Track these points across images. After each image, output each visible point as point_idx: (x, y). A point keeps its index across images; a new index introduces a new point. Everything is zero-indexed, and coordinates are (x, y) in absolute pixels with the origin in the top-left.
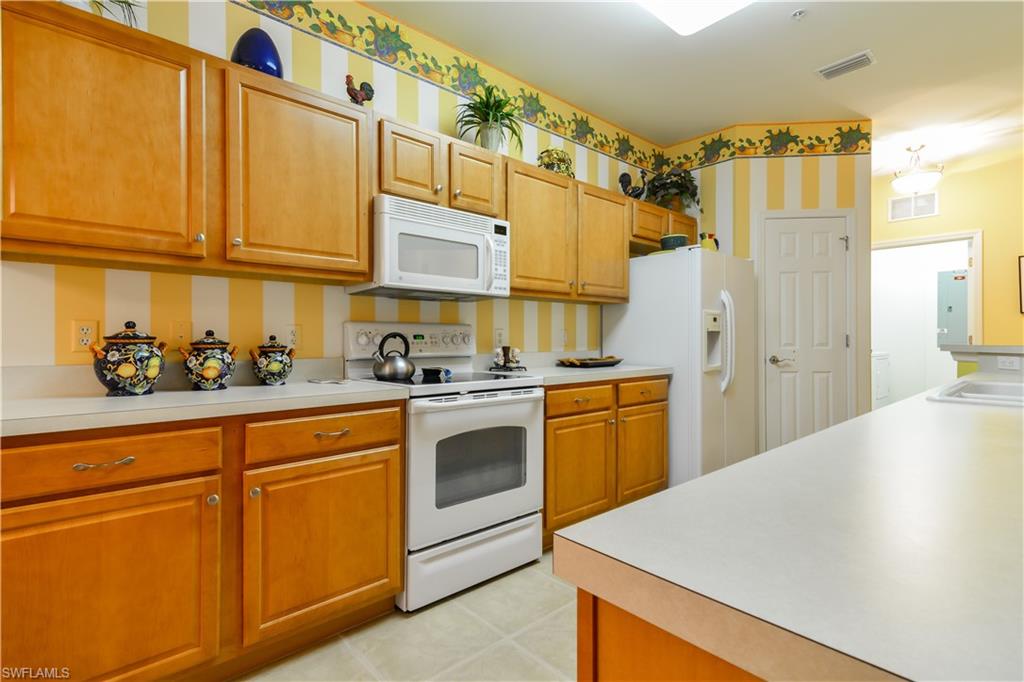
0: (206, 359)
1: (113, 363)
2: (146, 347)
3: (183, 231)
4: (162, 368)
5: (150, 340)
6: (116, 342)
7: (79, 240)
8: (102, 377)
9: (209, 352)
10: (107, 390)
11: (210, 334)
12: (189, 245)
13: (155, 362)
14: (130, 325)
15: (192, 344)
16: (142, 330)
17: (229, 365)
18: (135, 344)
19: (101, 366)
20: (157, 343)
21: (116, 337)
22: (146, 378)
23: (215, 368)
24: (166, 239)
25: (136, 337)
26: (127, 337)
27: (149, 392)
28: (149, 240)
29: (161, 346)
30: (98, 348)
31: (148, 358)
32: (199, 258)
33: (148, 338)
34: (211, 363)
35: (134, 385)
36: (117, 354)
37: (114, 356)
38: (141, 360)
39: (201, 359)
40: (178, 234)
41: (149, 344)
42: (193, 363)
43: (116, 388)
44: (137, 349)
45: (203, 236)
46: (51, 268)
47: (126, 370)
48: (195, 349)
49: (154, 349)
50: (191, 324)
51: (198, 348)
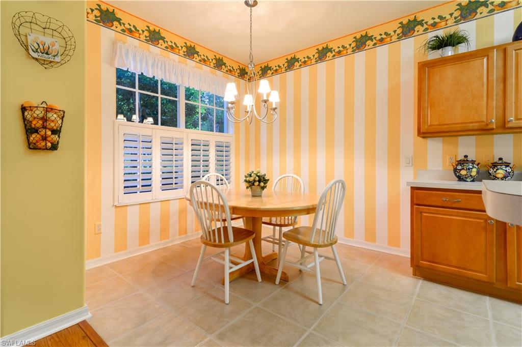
0: (497, 170)
1: (459, 170)
2: (471, 164)
3: (485, 121)
4: (478, 172)
5: (473, 162)
6: (461, 163)
7: (447, 130)
8: (456, 174)
9: (499, 167)
10: (457, 179)
11: (501, 159)
12: (487, 125)
13: (475, 170)
14: (466, 156)
15: (492, 163)
16: (470, 159)
17: (509, 173)
18: (467, 163)
19: (455, 170)
20: (476, 163)
21: (460, 161)
22: (471, 175)
23: (502, 173)
24: (477, 124)
25: (467, 161)
26: (464, 161)
27: (473, 181)
28: (471, 126)
29: (478, 165)
30: (454, 165)
31: (472, 169)
32: (492, 129)
33: (472, 161)
34: (499, 171)
35: (467, 178)
36: (460, 166)
37: (459, 167)
38: (469, 169)
39: (495, 170)
40: (483, 122)
41: (472, 163)
42: (491, 171)
43: (460, 179)
44: (467, 165)
45: (493, 121)
46: (441, 138)
47: (463, 172)
48: (493, 166)
49: (475, 165)
50: (494, 155)
51: (494, 165)
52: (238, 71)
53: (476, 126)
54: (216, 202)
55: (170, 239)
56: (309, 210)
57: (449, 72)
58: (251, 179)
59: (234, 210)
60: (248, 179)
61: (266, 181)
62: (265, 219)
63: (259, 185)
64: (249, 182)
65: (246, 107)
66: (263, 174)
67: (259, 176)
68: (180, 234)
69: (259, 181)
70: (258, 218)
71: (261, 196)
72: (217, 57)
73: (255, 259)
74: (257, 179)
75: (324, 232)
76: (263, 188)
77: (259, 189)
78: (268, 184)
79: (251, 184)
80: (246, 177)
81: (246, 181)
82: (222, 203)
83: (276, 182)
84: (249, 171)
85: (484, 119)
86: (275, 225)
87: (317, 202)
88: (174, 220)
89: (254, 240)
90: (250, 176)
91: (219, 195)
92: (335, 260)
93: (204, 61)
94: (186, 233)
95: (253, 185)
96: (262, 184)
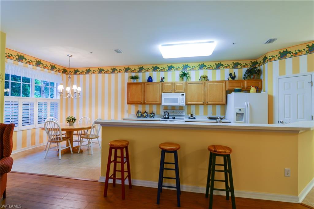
52: (63, 70)
53: (139, 102)
54: (56, 128)
55: (27, 147)
56: (89, 128)
57: (134, 87)
58: (69, 119)
59: (63, 130)
60: (68, 119)
61: (75, 120)
62: (75, 132)
63: (72, 121)
64: (68, 120)
66: (74, 117)
67: (72, 118)
68: (32, 145)
69: (72, 120)
70: (71, 132)
71: (73, 125)
72: (52, 65)
73: (70, 146)
74: (72, 119)
75: (94, 135)
76: (74, 122)
77: (72, 123)
78: (76, 121)
79: (69, 121)
80: (67, 119)
81: (67, 120)
82: (58, 128)
83: (80, 119)
84: (68, 117)
86: (79, 135)
88: (29, 139)
89: (70, 140)
90: (69, 118)
91: (57, 125)
92: (99, 143)
93: (45, 67)
94: (35, 144)
95: (70, 121)
96: (74, 121)
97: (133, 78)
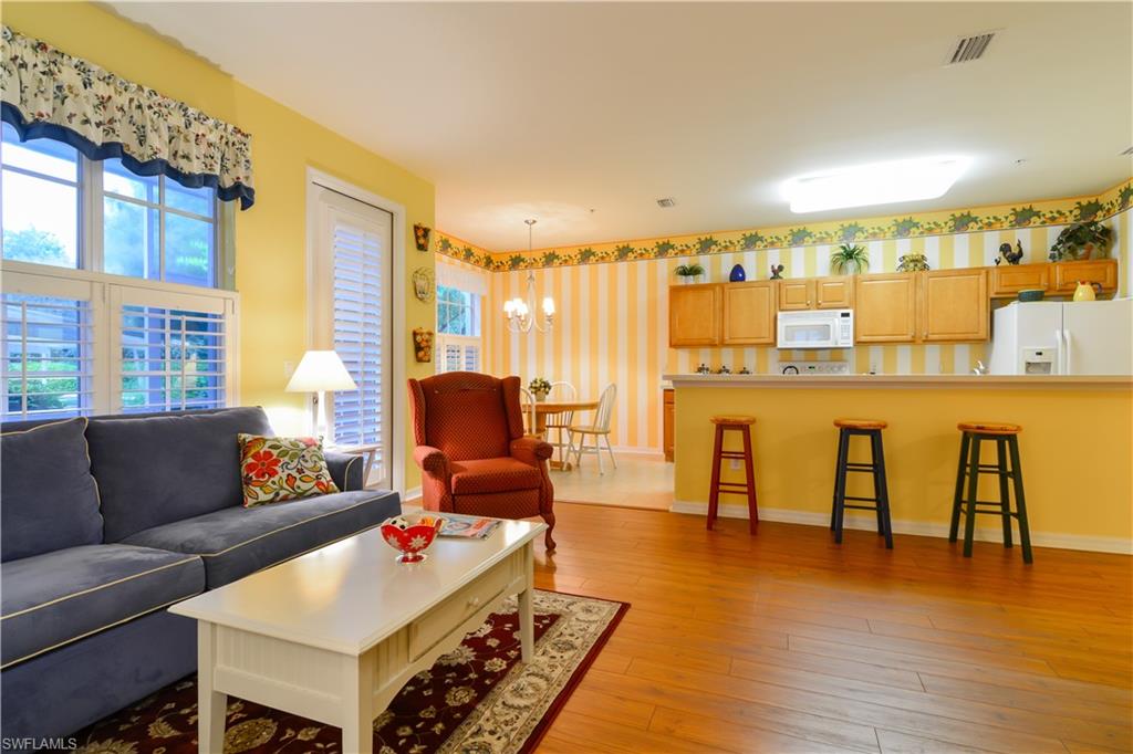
12: (713, 341)
28: (704, 341)
32: (717, 344)
40: (711, 339)
45: (716, 337)
52: (485, 260)
53: (707, 341)
56: (592, 406)
57: (690, 297)
58: (538, 385)
60: (533, 385)
61: (549, 386)
65: (507, 313)
66: (545, 380)
69: (545, 387)
71: (543, 400)
72: (466, 247)
74: (542, 384)
76: (547, 392)
77: (544, 393)
81: (532, 387)
85: (711, 337)
87: (599, 400)
93: (456, 254)
96: (546, 389)
97: (685, 272)
